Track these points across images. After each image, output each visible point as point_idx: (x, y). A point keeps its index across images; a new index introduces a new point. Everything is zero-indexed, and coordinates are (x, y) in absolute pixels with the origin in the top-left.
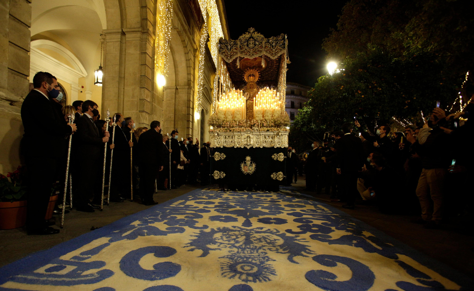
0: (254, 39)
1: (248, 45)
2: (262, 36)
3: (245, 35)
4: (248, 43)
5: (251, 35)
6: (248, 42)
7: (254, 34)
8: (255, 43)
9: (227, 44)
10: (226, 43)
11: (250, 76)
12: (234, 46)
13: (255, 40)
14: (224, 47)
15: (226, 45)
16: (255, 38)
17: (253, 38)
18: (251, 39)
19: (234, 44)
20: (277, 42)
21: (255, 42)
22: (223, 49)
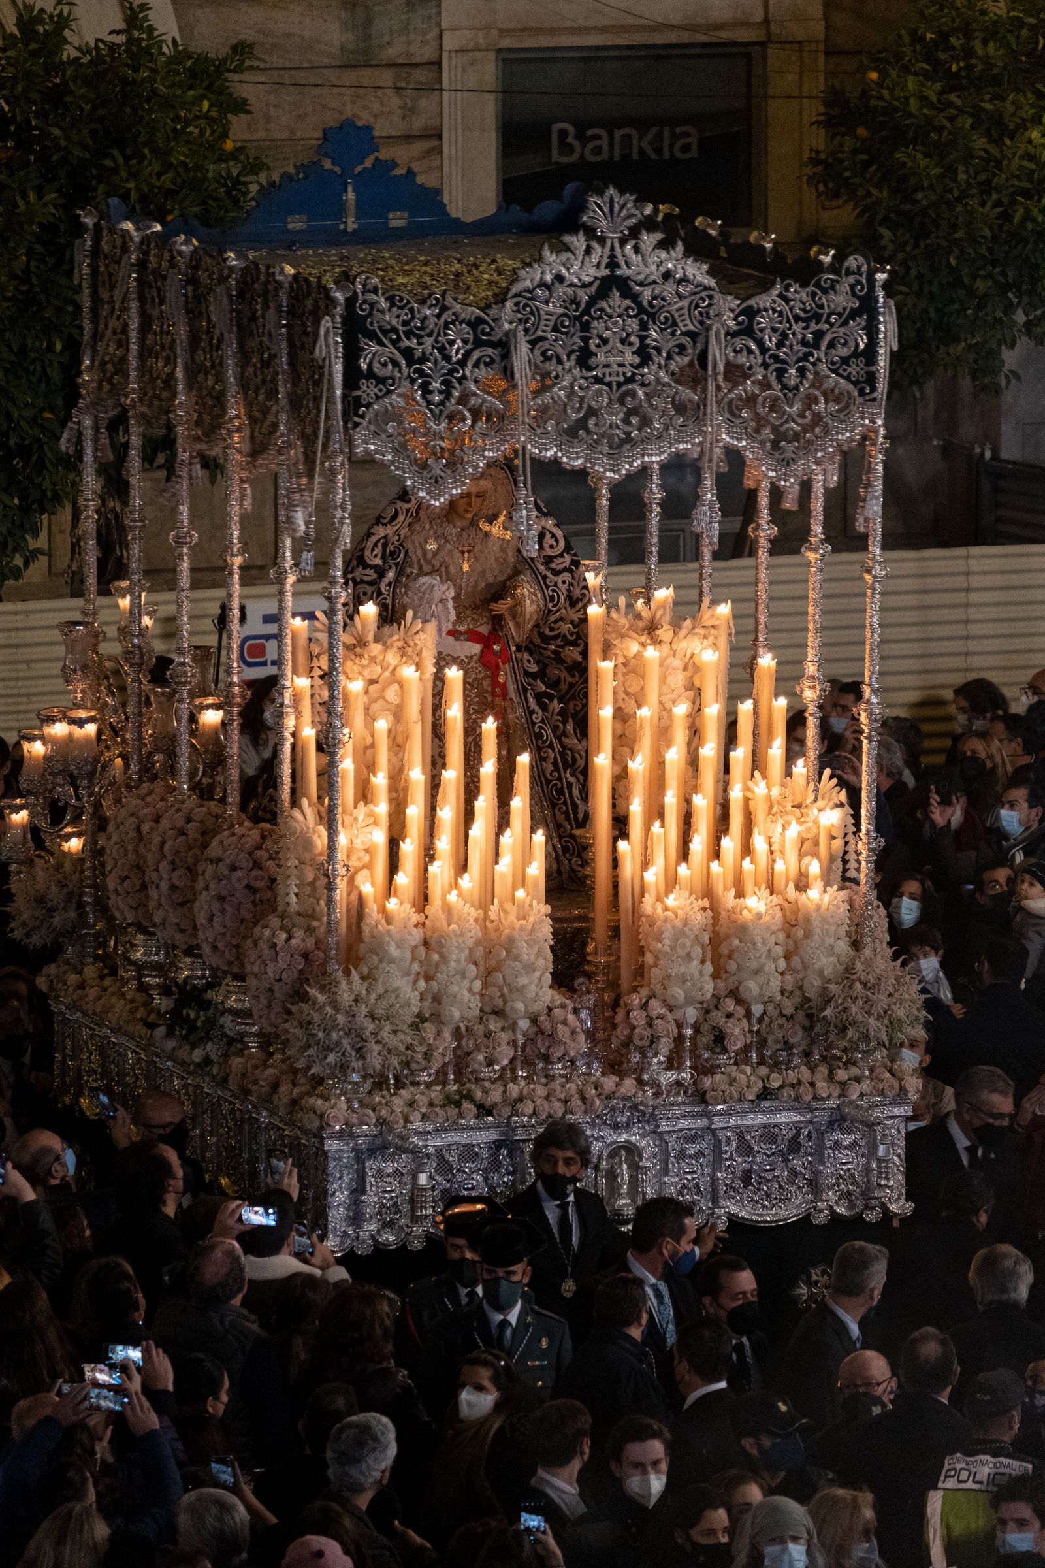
0: (635, 298)
1: (584, 358)
3: (564, 256)
5: (613, 264)
6: (586, 327)
10: (408, 334)
12: (475, 356)
13: (642, 310)
14: (396, 364)
15: (408, 353)
17: (623, 286)
18: (616, 300)
19: (478, 343)
20: (819, 335)
21: (644, 326)
22: (381, 381)
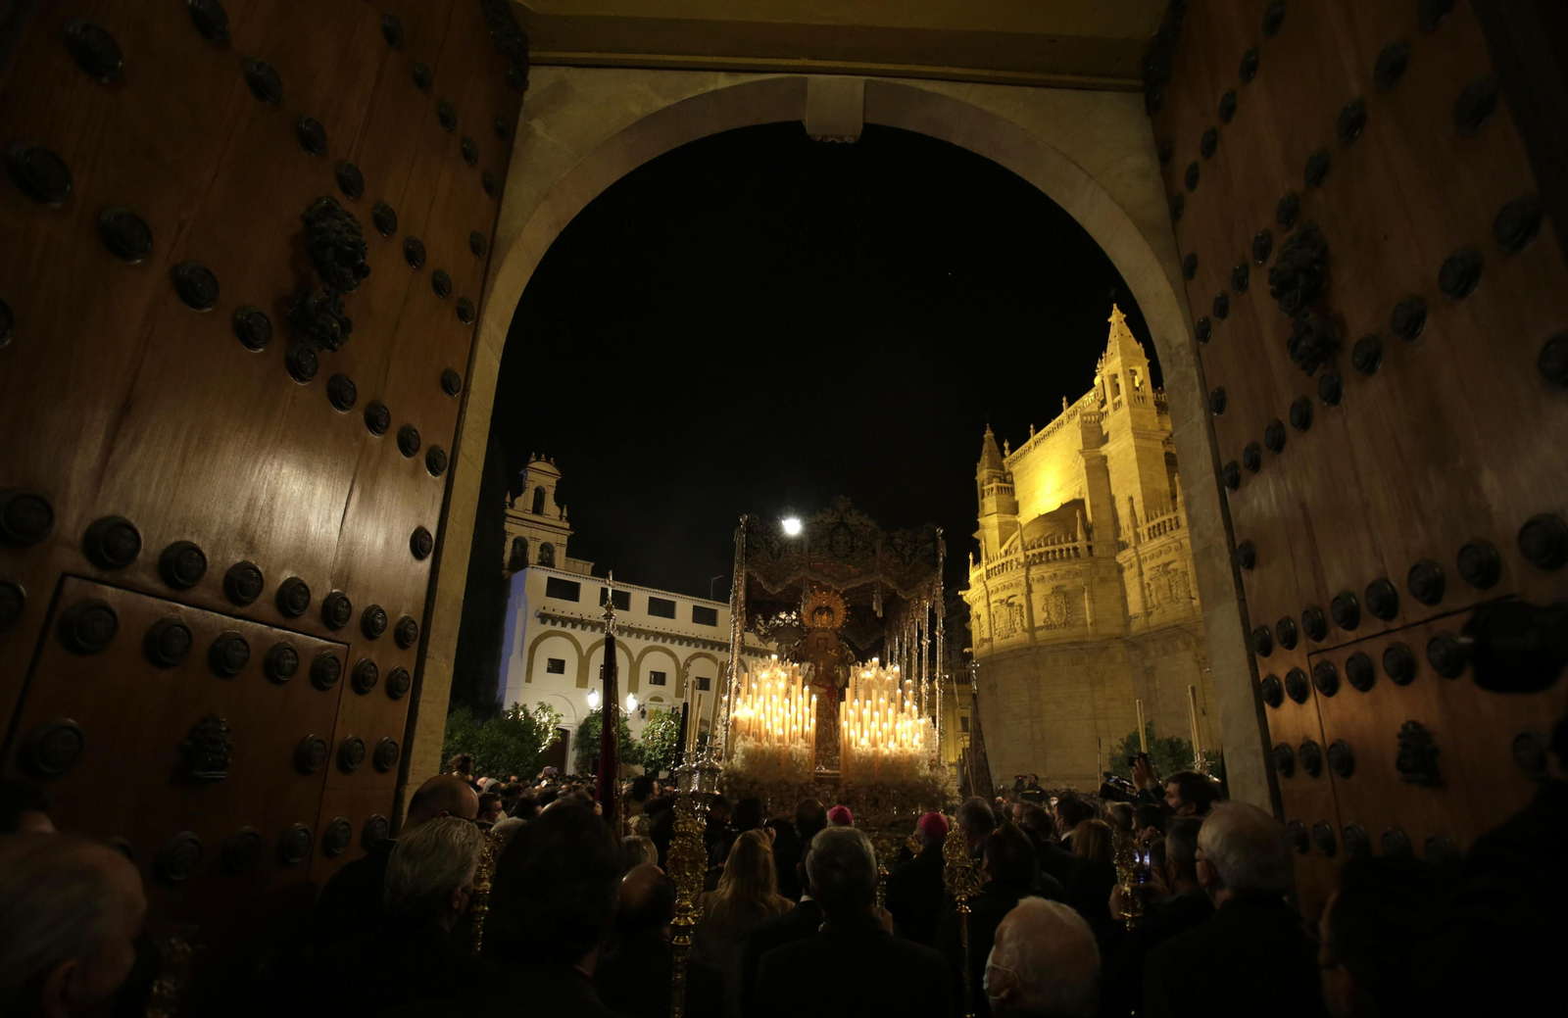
2: (872, 524)
4: (832, 542)
7: (850, 514)
8: (852, 543)
9: (768, 537)
11: (820, 610)
16: (853, 529)
